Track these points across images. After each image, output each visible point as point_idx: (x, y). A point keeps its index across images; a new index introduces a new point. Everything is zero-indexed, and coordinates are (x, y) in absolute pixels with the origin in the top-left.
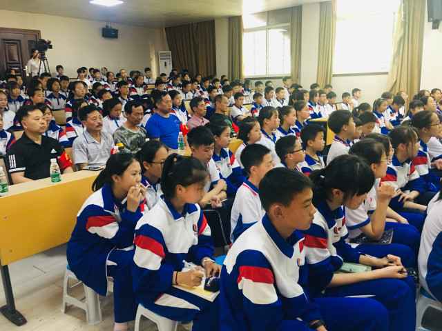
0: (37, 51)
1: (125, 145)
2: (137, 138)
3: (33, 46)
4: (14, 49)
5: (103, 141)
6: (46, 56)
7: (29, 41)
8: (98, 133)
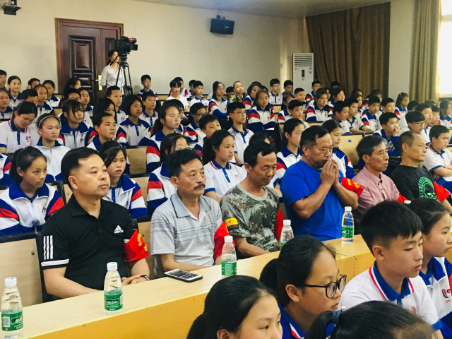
0: (116, 53)
1: (240, 223)
2: (263, 209)
3: (111, 47)
4: (85, 50)
5: (203, 214)
6: (128, 61)
7: (107, 39)
8: (197, 199)
